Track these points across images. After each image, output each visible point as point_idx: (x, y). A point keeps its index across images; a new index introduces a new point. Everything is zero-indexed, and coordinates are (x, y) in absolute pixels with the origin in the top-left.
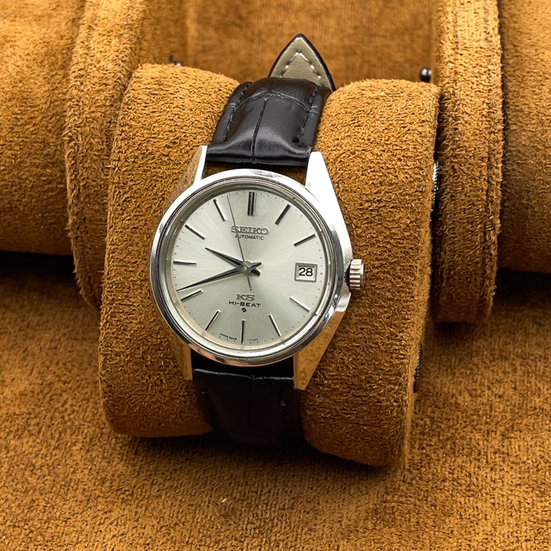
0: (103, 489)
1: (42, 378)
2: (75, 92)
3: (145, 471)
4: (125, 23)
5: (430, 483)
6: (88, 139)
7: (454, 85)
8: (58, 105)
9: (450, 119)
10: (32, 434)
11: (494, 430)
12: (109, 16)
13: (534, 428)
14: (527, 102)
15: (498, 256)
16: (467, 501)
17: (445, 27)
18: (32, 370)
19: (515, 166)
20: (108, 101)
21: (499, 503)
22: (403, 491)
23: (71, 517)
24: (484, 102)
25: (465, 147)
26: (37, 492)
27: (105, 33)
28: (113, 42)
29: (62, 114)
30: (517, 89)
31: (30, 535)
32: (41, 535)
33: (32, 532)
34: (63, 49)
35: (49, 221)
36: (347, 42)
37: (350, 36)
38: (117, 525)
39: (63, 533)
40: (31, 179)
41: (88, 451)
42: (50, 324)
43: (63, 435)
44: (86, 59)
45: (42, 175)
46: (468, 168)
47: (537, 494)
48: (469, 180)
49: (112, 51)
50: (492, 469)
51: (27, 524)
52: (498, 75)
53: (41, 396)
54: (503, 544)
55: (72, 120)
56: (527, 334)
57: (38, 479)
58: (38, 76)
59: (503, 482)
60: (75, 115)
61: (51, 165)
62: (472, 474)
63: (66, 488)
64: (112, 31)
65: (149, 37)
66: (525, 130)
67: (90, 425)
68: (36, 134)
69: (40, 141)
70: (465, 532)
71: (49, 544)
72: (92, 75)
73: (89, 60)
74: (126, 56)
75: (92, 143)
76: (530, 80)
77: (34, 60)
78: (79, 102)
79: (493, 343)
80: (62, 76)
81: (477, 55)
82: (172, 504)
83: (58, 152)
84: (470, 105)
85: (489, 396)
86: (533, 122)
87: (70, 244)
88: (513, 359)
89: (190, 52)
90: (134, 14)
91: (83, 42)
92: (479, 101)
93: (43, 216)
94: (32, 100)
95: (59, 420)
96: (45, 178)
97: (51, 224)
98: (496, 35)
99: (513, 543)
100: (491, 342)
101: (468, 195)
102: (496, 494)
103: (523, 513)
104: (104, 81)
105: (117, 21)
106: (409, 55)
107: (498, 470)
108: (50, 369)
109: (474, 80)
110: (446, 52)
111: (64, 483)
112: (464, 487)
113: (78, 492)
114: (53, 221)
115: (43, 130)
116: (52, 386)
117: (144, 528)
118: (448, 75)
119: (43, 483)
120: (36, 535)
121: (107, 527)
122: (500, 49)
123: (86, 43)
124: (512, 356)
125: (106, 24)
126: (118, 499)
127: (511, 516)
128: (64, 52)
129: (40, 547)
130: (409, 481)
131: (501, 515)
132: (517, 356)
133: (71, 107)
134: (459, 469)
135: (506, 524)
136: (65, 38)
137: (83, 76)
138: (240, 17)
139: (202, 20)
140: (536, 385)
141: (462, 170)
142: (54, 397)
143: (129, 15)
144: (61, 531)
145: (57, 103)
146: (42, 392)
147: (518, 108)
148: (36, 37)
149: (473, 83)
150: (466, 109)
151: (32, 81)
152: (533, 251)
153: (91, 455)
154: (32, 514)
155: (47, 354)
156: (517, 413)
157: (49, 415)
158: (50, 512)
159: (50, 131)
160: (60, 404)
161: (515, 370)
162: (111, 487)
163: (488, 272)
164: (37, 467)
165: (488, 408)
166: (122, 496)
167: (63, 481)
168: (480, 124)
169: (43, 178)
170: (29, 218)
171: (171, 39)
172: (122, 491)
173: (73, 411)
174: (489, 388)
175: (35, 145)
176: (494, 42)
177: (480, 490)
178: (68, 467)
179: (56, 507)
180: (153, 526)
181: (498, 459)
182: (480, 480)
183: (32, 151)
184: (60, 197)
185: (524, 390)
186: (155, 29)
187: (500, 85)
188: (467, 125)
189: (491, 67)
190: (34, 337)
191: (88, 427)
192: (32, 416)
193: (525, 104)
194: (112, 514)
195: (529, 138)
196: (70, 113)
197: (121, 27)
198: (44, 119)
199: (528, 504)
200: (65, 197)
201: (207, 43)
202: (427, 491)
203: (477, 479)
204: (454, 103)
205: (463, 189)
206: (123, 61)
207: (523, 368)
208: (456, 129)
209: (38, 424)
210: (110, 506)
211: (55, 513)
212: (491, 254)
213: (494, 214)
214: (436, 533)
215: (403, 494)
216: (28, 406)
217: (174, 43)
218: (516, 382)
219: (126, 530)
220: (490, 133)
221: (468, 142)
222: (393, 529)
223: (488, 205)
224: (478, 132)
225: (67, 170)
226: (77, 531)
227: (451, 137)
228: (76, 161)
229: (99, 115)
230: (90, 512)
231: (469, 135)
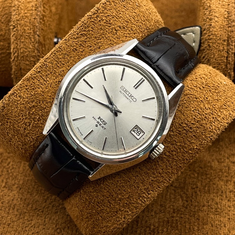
0: (28, 209)
2: (16, 3)
3: (49, 200)
5: (196, 207)
6: (23, 27)
7: (210, 2)
8: (6, 10)
9: (208, 20)
11: (230, 179)
16: (215, 217)
20: (34, 8)
21: (232, 219)
22: (182, 211)
23: (12, 223)
25: (215, 34)
29: (10, 14)
38: (35, 227)
39: (7, 232)
41: (21, 189)
43: (8, 180)
46: (217, 45)
48: (217, 52)
50: (228, 201)
55: (15, 17)
60: (16, 15)
61: (3, 41)
62: (218, 203)
67: (22, 175)
70: (214, 233)
75: (25, 30)
78: (19, 8)
79: (230, 135)
82: (63, 217)
83: (7, 34)
84: (218, 12)
85: (227, 162)
92: (223, 10)
95: (6, 173)
97: (3, 71)
100: (229, 135)
101: (217, 59)
102: (230, 213)
107: (232, 201)
112: (214, 210)
113: (15, 210)
114: (4, 69)
116: (2, 155)
117: (49, 229)
121: (30, 229)
126: (35, 214)
130: (185, 206)
131: (233, 225)
133: (14, 10)
134: (211, 200)
141: (214, 46)
142: (4, 161)
144: (6, 230)
145: (6, 8)
150: (216, 15)
153: (22, 191)
159: (2, 23)
160: (6, 164)
162: (32, 207)
165: (227, 168)
168: (223, 22)
172: (38, 210)
173: (13, 168)
174: (228, 158)
177: (222, 212)
178: (10, 197)
179: (4, 217)
180: (53, 228)
181: (232, 195)
182: (222, 206)
184: (8, 57)
188: (216, 23)
191: (21, 176)
194: (32, 221)
196: (14, 14)
200: (10, 57)
202: (195, 211)
203: (221, 206)
204: (210, 11)
205: (214, 56)
208: (211, 25)
210: (31, 217)
211: (3, 221)
213: (230, 69)
215: (182, 213)
219: (39, 230)
220: (229, 27)
221: (216, 31)
222: (177, 231)
223: (227, 65)
224: (222, 26)
225: (12, 43)
226: (14, 230)
227: (208, 29)
228: (17, 38)
229: (29, 15)
230: (21, 220)
231: (218, 28)
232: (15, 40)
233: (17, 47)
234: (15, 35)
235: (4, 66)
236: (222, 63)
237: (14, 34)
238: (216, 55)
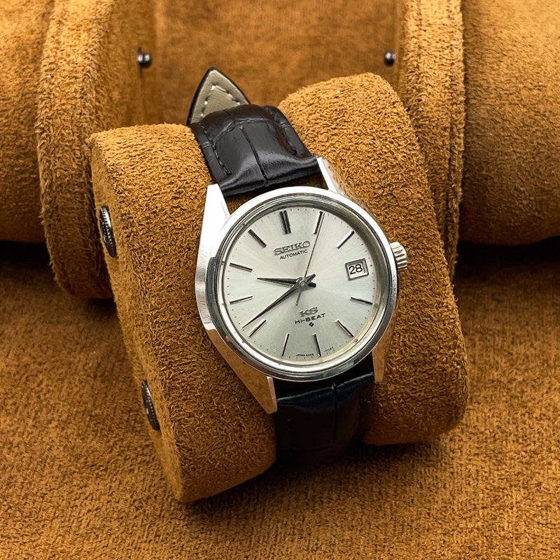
0: (79, 465)
1: (18, 360)
2: (46, 85)
3: (118, 447)
4: (94, 17)
6: (59, 130)
7: (418, 58)
8: (29, 98)
9: (414, 91)
10: (10, 414)
12: (78, 11)
13: (492, 401)
14: (485, 78)
15: (460, 223)
16: (427, 471)
17: (410, 5)
18: (9, 353)
19: (475, 138)
21: (457, 473)
23: (48, 493)
24: (446, 75)
25: (428, 117)
26: (15, 469)
27: (74, 27)
28: (82, 36)
29: (34, 107)
30: (476, 66)
31: (9, 511)
32: (20, 511)
33: (10, 508)
34: (33, 44)
35: (24, 210)
36: (313, 33)
37: (314, 27)
38: (92, 500)
39: (40, 509)
40: (4, 169)
41: (63, 429)
42: (26, 308)
43: (39, 413)
44: (56, 53)
45: (15, 166)
46: (432, 138)
47: (493, 463)
48: (432, 149)
49: (81, 46)
50: (451, 440)
51: (6, 500)
52: (460, 50)
53: (17, 377)
54: (461, 512)
55: (43, 112)
56: (486, 310)
57: (16, 456)
58: (10, 69)
59: (461, 452)
60: (46, 107)
61: (23, 156)
62: (432, 445)
63: (43, 465)
64: (81, 26)
65: (117, 30)
66: (484, 104)
67: (65, 404)
68: (9, 126)
69: (12, 132)
70: (425, 500)
71: (27, 520)
72: (62, 68)
73: (59, 54)
74: (95, 49)
75: (63, 135)
76: (488, 57)
77: (6, 54)
78: (50, 94)
80: (32, 70)
81: (440, 31)
82: (144, 478)
83: (30, 144)
84: (433, 78)
86: (492, 96)
87: (44, 232)
88: (472, 335)
89: (159, 44)
90: (102, 8)
91: (53, 37)
92: (442, 74)
93: (17, 205)
94: (5, 93)
95: (35, 400)
96: (18, 169)
97: (25, 213)
98: (458, 13)
99: (470, 510)
101: (431, 163)
102: (455, 463)
103: (480, 482)
104: (74, 75)
105: (86, 15)
106: (373, 44)
108: (26, 351)
109: (437, 54)
110: (410, 28)
111: (40, 460)
112: (424, 457)
113: (54, 468)
114: (26, 210)
115: (15, 123)
116: (28, 367)
117: (118, 502)
118: (412, 49)
119: (21, 460)
120: (15, 511)
121: (82, 502)
122: (461, 25)
123: (56, 38)
124: (471, 332)
125: (75, 19)
126: (93, 474)
127: (469, 484)
128: (35, 46)
129: (18, 523)
131: (459, 484)
132: (477, 332)
133: (43, 100)
135: (464, 493)
136: (35, 33)
137: (54, 69)
138: (208, 10)
139: (171, 13)
140: (494, 359)
141: (426, 139)
142: (30, 378)
143: (97, 10)
144: (39, 507)
145: (28, 96)
146: (18, 373)
147: (476, 83)
148: (8, 32)
149: (436, 57)
150: (429, 81)
151: (4, 75)
152: (494, 222)
153: (66, 433)
154: (10, 491)
155: (23, 337)
156: (476, 386)
157: (26, 394)
158: (28, 489)
159: (22, 123)
160: (36, 385)
161: (474, 345)
162: (86, 463)
163: (451, 239)
164: (14, 445)
166: (96, 471)
167: (39, 457)
168: (443, 95)
169: (16, 169)
170: (4, 207)
171: (139, 32)
172: (97, 467)
173: (49, 391)
175: (8, 136)
176: (456, 19)
177: (440, 461)
178: (44, 444)
179: (33, 483)
180: (126, 500)
181: (457, 430)
182: (439, 450)
183: (5, 142)
184: (32, 187)
185: (482, 364)
186: (123, 22)
187: (462, 59)
188: (430, 96)
189: (453, 42)
190: (10, 321)
191: (64, 406)
192: (9, 396)
193: (484, 80)
194: (87, 489)
195: (488, 111)
196: (42, 106)
197: (90, 21)
198: (16, 112)
199: (486, 472)
200: (38, 186)
201: (175, 35)
203: (437, 450)
204: (418, 75)
205: (426, 158)
206: (92, 55)
207: (482, 343)
208: (421, 100)
209: (15, 404)
210: (85, 481)
211: (33, 489)
212: (453, 222)
213: (456, 182)
214: (397, 503)
216: (5, 387)
217: (143, 35)
218: (475, 356)
219: (101, 505)
220: (452, 104)
221: (431, 112)
222: (356, 499)
223: (450, 174)
224: (440, 103)
225: (39, 160)
226: (54, 507)
227: (415, 108)
228: (48, 152)
229: (69, 107)
230: (66, 487)
231: (433, 105)
232: (45, 155)
233: (49, 167)
234: (46, 145)
235: (26, 203)
236: (441, 171)
237: (44, 143)
238: (430, 155)
